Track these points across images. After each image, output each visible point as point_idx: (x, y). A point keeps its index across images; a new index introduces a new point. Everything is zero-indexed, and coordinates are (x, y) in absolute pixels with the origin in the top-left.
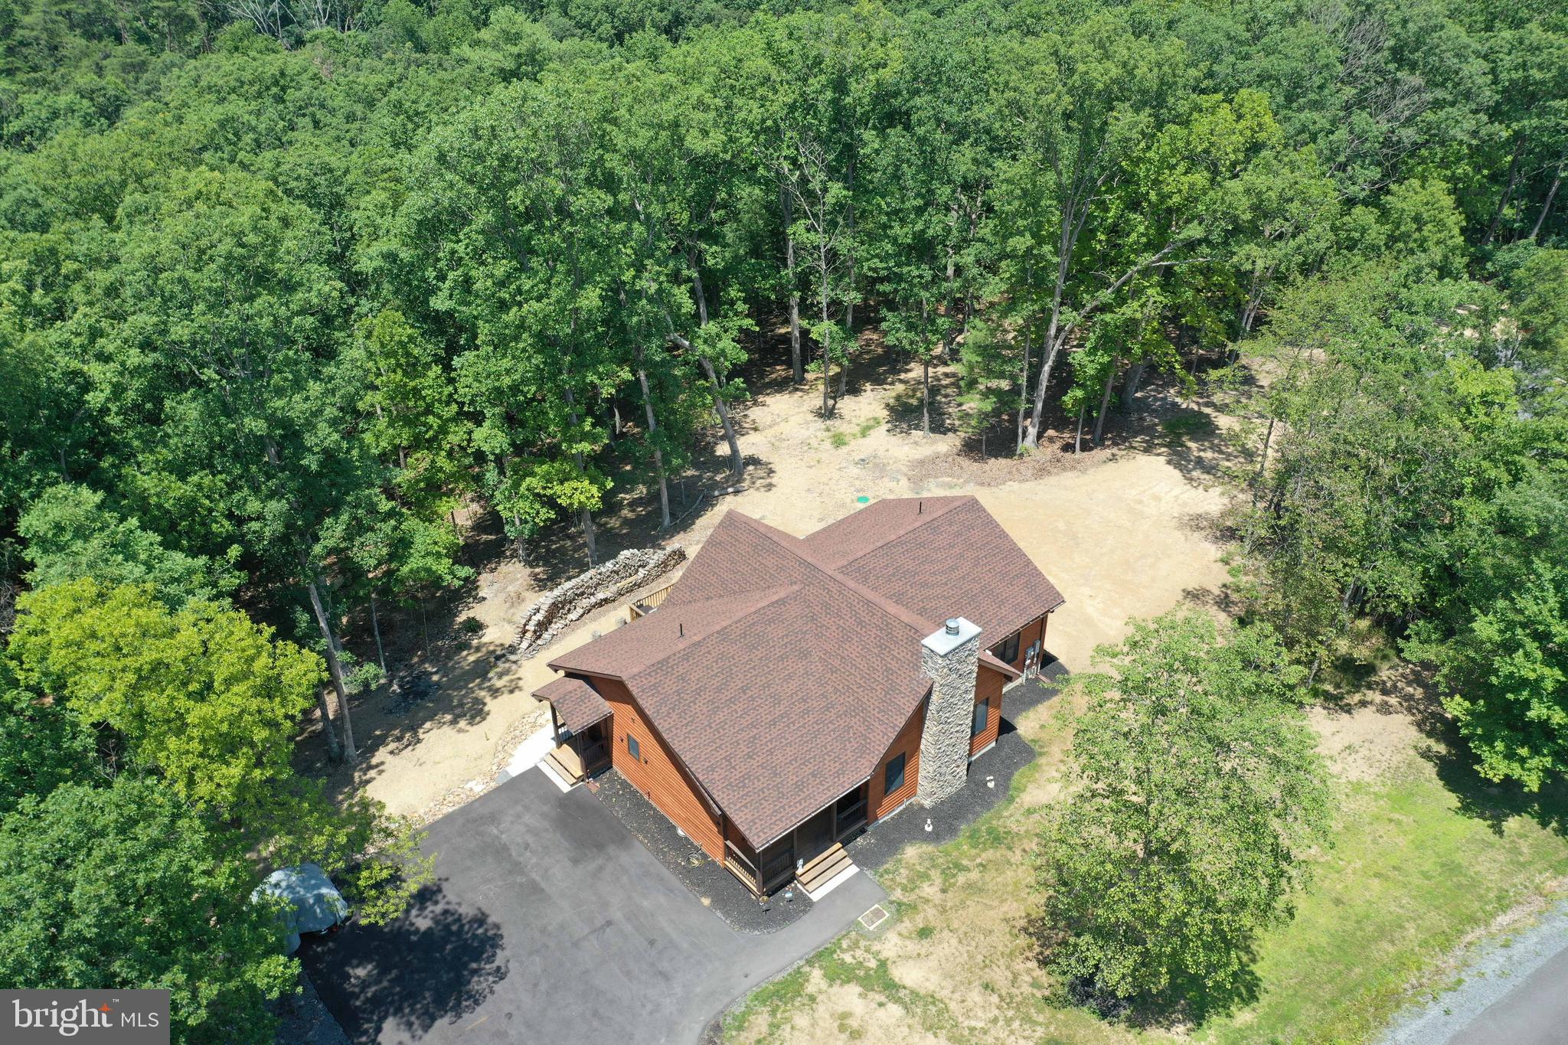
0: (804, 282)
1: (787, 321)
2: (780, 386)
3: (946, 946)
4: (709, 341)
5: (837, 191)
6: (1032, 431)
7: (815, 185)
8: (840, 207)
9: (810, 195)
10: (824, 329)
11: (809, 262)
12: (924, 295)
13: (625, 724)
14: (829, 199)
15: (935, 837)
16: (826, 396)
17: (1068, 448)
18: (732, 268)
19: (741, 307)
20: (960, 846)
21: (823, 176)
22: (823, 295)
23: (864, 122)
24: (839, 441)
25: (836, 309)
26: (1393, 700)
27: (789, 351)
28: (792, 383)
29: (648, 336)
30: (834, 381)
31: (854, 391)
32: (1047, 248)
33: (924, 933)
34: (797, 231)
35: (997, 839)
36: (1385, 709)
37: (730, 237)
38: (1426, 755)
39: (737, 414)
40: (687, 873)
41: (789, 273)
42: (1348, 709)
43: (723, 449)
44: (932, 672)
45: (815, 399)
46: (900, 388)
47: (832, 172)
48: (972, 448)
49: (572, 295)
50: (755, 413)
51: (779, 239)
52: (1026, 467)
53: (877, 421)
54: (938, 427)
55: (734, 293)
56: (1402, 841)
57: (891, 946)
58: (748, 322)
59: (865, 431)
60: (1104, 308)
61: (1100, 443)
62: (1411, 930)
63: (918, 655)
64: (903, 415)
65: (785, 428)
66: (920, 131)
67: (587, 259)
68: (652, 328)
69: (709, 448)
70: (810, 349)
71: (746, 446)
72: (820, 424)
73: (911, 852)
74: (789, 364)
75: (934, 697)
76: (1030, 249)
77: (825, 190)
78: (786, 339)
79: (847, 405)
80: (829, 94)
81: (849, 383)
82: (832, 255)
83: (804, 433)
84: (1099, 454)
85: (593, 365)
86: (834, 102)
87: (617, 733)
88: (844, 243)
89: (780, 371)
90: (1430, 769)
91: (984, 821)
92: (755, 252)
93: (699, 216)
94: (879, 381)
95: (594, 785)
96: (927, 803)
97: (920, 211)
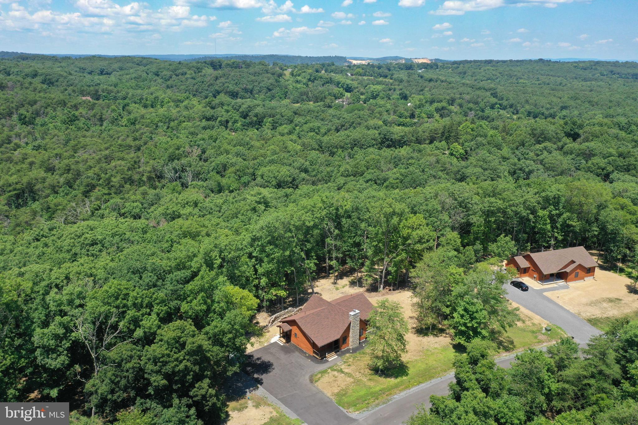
0: (329, 252)
1: (325, 263)
2: (323, 277)
3: (353, 367)
4: (308, 264)
5: (337, 231)
6: (382, 286)
7: (332, 230)
8: (337, 235)
9: (331, 233)
10: (334, 263)
11: (331, 247)
12: (356, 255)
13: (295, 330)
14: (335, 233)
15: (352, 353)
16: (334, 279)
17: (390, 290)
18: (312, 248)
19: (314, 257)
20: (357, 354)
21: (333, 228)
22: (334, 255)
23: (343, 217)
24: (337, 289)
25: (337, 258)
26: (447, 336)
27: (325, 270)
28: (326, 277)
29: (297, 262)
30: (337, 276)
31: (341, 278)
32: (380, 245)
33: (349, 365)
34: (328, 240)
35: (364, 353)
36: (445, 337)
37: (312, 241)
38: (451, 344)
39: (313, 284)
40: (306, 357)
41: (326, 250)
42: (438, 337)
43: (310, 291)
44: (351, 319)
45: (332, 280)
46: (353, 278)
47: (336, 228)
48: (368, 290)
49: (283, 253)
50: (317, 283)
51: (323, 242)
52: (380, 294)
53: (346, 285)
54: (361, 286)
55: (313, 254)
56: (442, 356)
57: (343, 367)
58: (316, 261)
59: (343, 287)
60: (394, 258)
61: (398, 289)
62: (439, 368)
63: (348, 316)
64: (353, 283)
65: (325, 287)
66: (354, 220)
67: (286, 245)
68: (297, 260)
69: (306, 291)
70: (331, 267)
71: (316, 290)
72: (333, 285)
73: (347, 355)
74: (326, 273)
75: (351, 324)
76: (377, 245)
77: (334, 231)
78: (325, 267)
79: (339, 281)
80: (335, 211)
81: (341, 276)
82: (336, 246)
83: (329, 287)
84: (397, 291)
85: (286, 267)
86: (336, 213)
87: (293, 333)
88: (339, 243)
89: (323, 274)
90: (451, 346)
91: (362, 351)
92: (317, 245)
93: (305, 237)
94: (347, 276)
95: (287, 345)
96: (351, 348)
97: (354, 237)
